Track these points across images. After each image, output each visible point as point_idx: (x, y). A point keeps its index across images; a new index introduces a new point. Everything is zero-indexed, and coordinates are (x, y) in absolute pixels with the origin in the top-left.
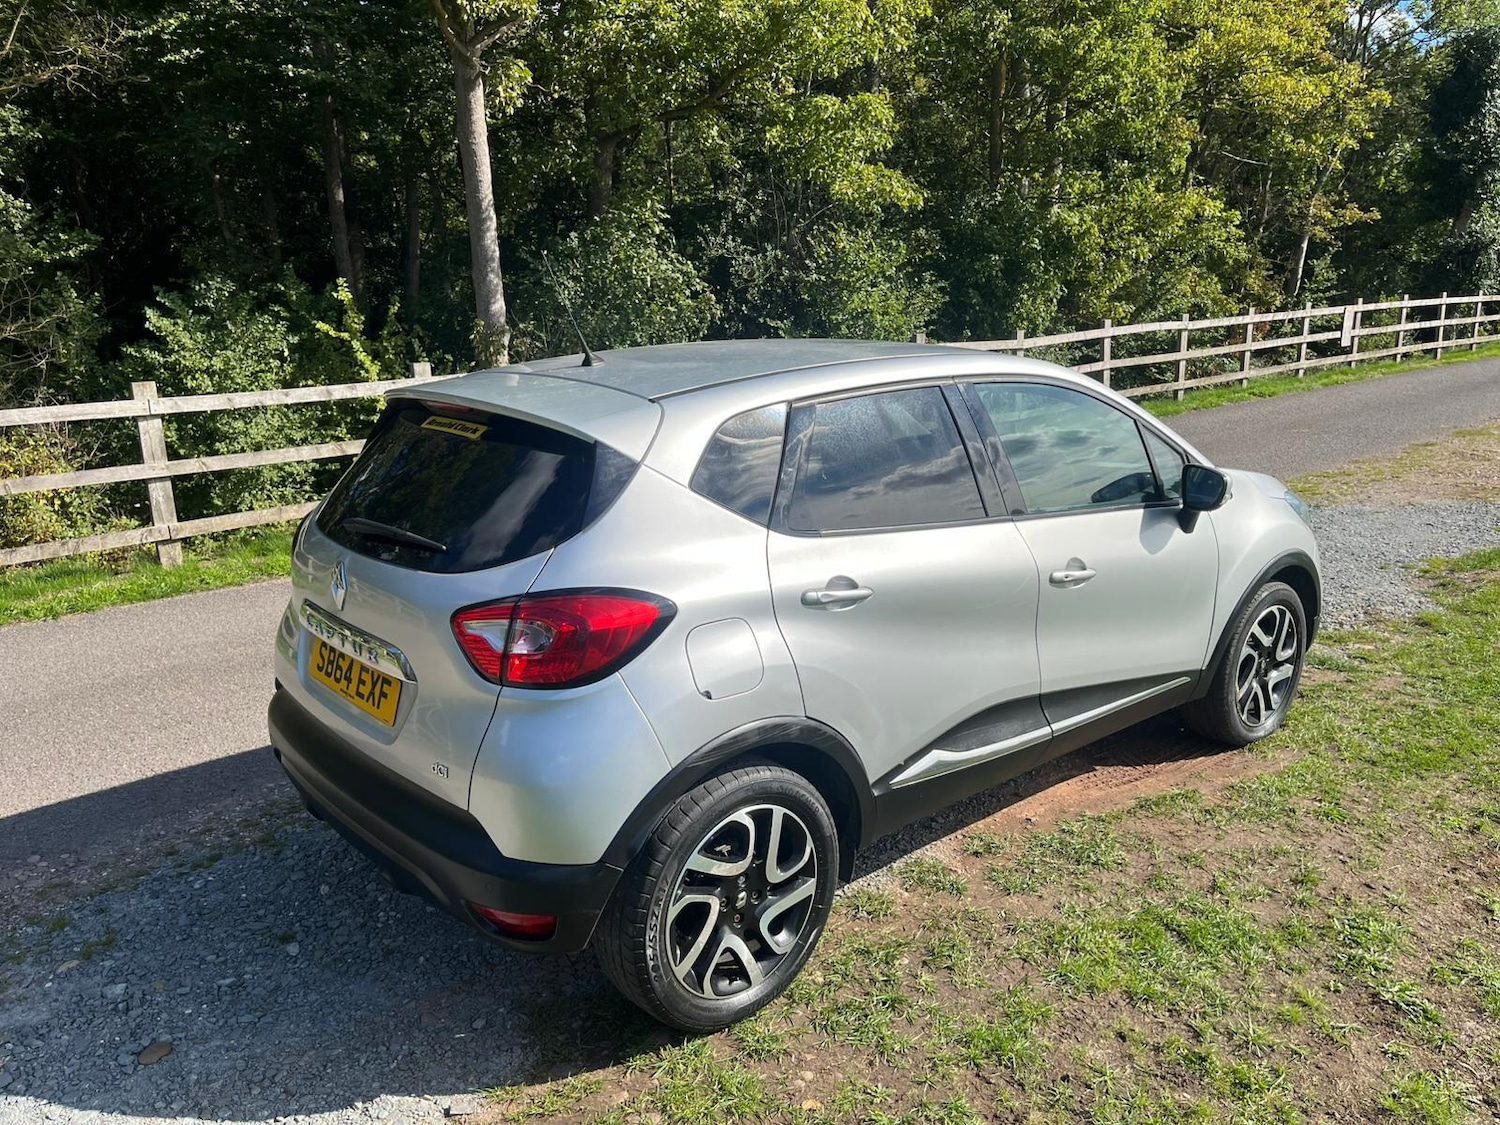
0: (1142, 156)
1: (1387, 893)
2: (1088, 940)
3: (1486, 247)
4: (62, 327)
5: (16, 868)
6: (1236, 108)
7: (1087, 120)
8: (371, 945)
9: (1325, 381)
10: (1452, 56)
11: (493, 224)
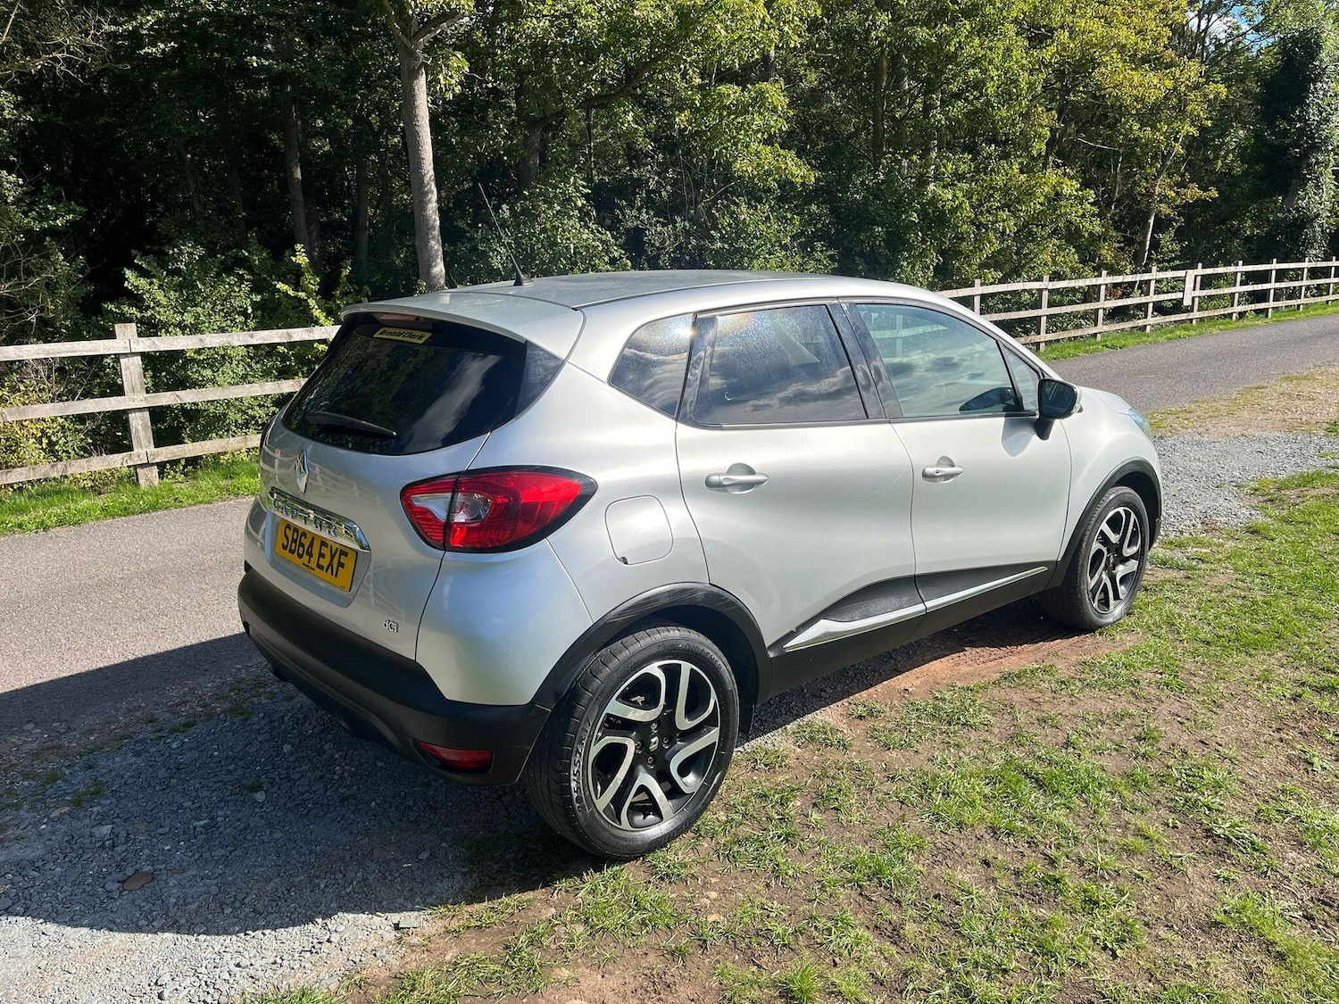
0: (1007, 140)
1: (1220, 748)
2: (958, 786)
3: (1312, 220)
4: (50, 286)
5: (13, 734)
6: (1090, 100)
7: (958, 109)
8: (328, 794)
9: (1170, 336)
10: (1279, 54)
11: (434, 197)
